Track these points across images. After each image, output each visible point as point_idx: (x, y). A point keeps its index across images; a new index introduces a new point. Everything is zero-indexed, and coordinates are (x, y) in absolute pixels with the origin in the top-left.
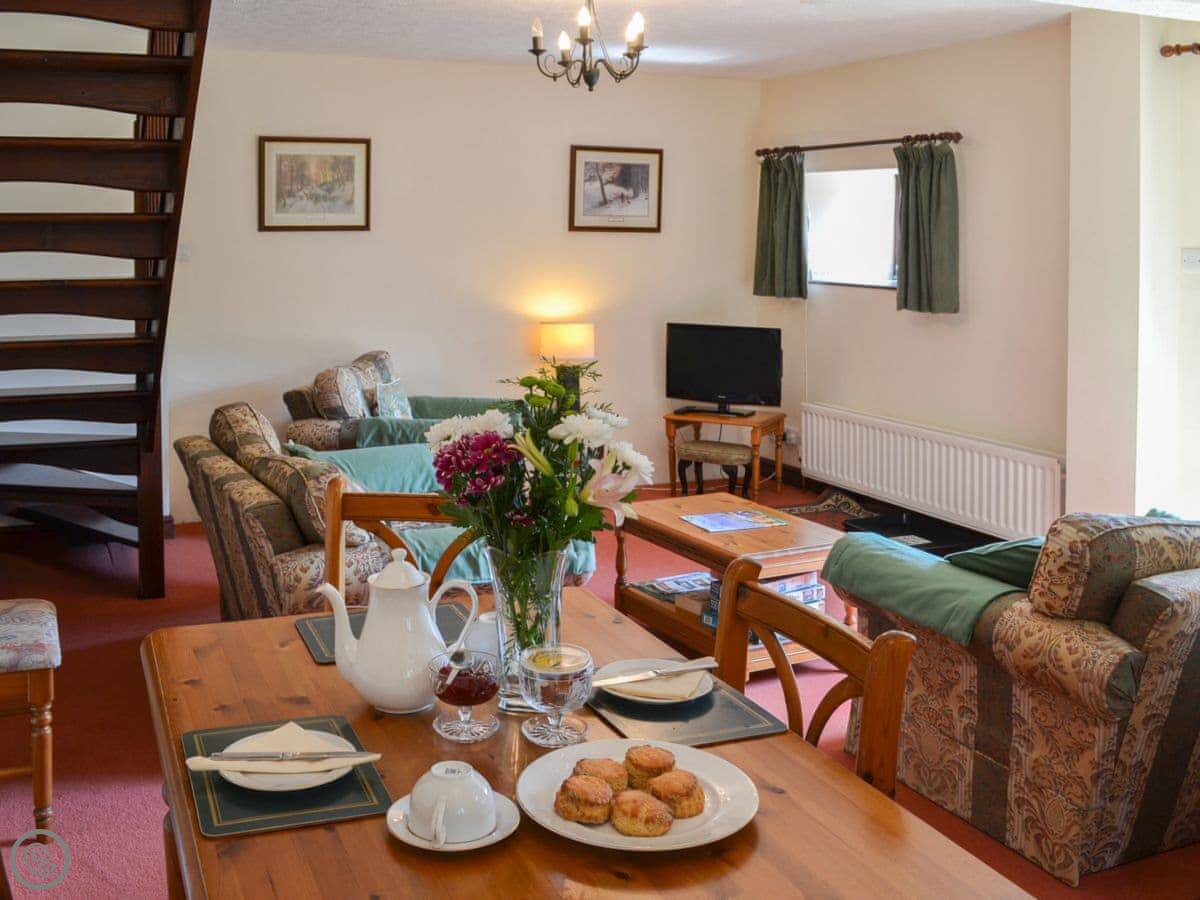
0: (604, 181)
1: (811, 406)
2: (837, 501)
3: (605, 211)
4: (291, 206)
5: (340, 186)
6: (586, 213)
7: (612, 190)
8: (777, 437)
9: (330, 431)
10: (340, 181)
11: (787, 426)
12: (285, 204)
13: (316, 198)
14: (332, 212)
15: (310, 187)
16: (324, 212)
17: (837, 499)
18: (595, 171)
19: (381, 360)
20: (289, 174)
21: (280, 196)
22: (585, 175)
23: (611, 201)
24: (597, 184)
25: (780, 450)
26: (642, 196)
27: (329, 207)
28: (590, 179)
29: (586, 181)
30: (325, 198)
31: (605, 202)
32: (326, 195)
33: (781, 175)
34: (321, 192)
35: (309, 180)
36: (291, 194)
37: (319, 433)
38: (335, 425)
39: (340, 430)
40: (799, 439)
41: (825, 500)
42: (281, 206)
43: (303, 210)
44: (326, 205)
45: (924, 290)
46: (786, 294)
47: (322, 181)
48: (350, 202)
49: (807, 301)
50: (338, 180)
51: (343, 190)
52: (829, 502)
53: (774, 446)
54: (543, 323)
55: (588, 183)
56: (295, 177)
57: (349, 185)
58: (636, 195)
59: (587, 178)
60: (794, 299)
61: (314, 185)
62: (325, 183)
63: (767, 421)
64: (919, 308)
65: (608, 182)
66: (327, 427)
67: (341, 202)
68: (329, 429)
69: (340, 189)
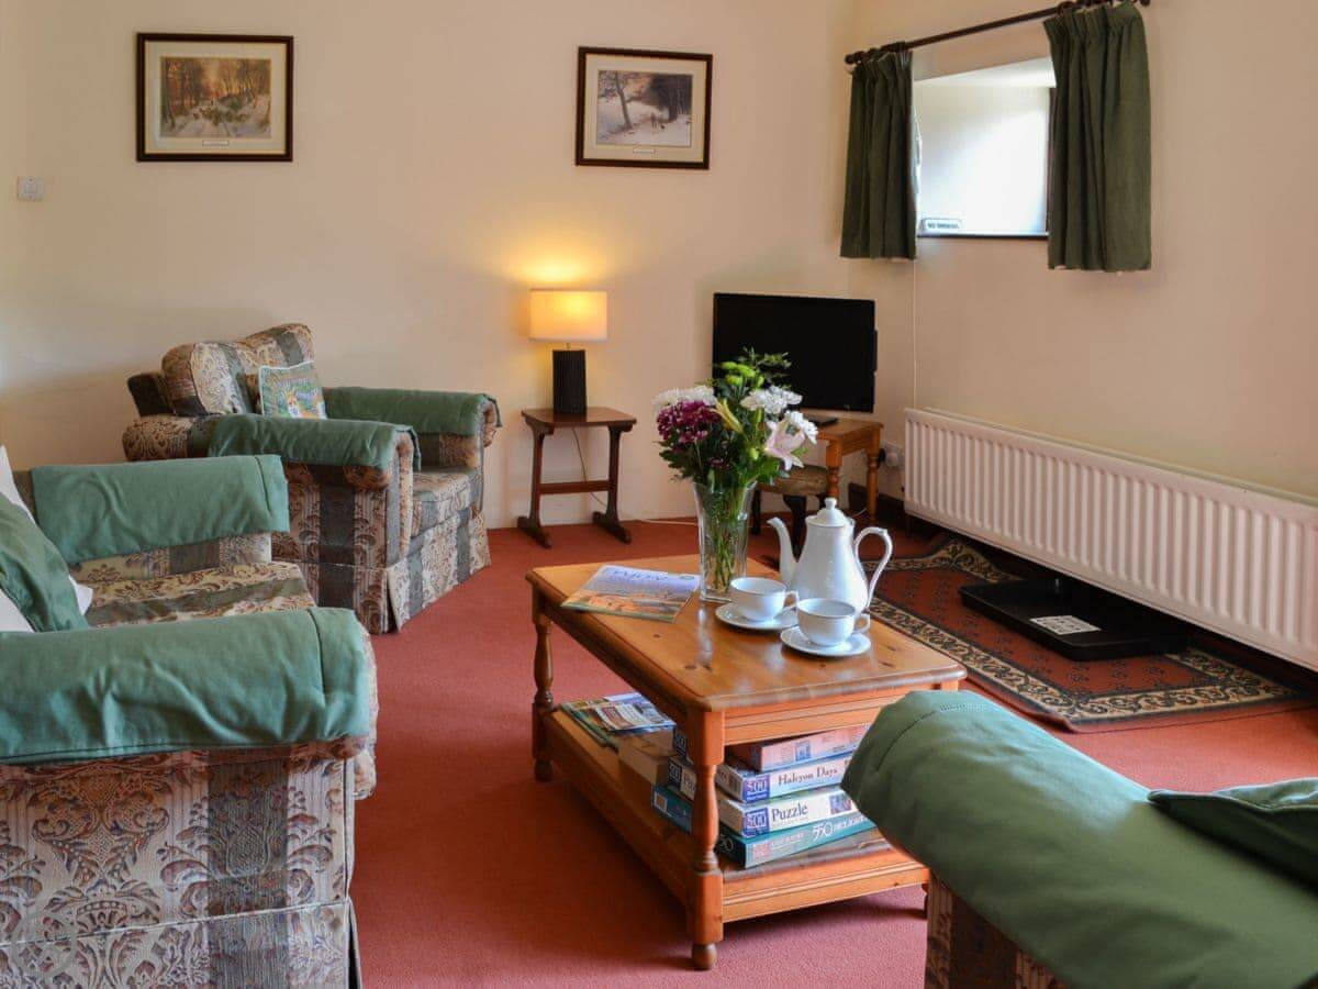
0: (627, 98)
1: (921, 412)
2: (954, 552)
3: (627, 138)
4: (181, 127)
5: (250, 100)
6: (602, 139)
7: (638, 110)
8: (869, 456)
9: (176, 433)
10: (251, 95)
11: (885, 441)
12: (173, 125)
13: (216, 117)
14: (238, 136)
15: (207, 102)
16: (228, 135)
17: (954, 548)
18: (613, 84)
19: (293, 335)
20: (179, 83)
21: (168, 113)
22: (599, 89)
23: (635, 124)
24: (617, 101)
25: (873, 475)
26: (682, 119)
27: (235, 129)
28: (607, 94)
29: (600, 96)
30: (229, 117)
31: (628, 126)
32: (230, 113)
33: (879, 86)
34: (224, 109)
35: (208, 93)
36: (182, 111)
37: (163, 436)
38: (185, 423)
39: (189, 432)
40: (902, 459)
41: (936, 550)
42: (169, 126)
43: (198, 134)
44: (230, 125)
45: (1093, 235)
46: (886, 253)
47: (226, 93)
48: (264, 123)
49: (915, 261)
50: (247, 93)
51: (255, 107)
52: (943, 553)
53: (866, 469)
54: (534, 290)
55: (603, 100)
56: (186, 88)
57: (262, 101)
58: (673, 117)
59: (602, 92)
60: (896, 260)
61: (215, 100)
62: (229, 96)
63: (851, 433)
64: (1086, 266)
65: (633, 99)
66: (175, 426)
67: (251, 122)
68: (177, 428)
69: (251, 105)
